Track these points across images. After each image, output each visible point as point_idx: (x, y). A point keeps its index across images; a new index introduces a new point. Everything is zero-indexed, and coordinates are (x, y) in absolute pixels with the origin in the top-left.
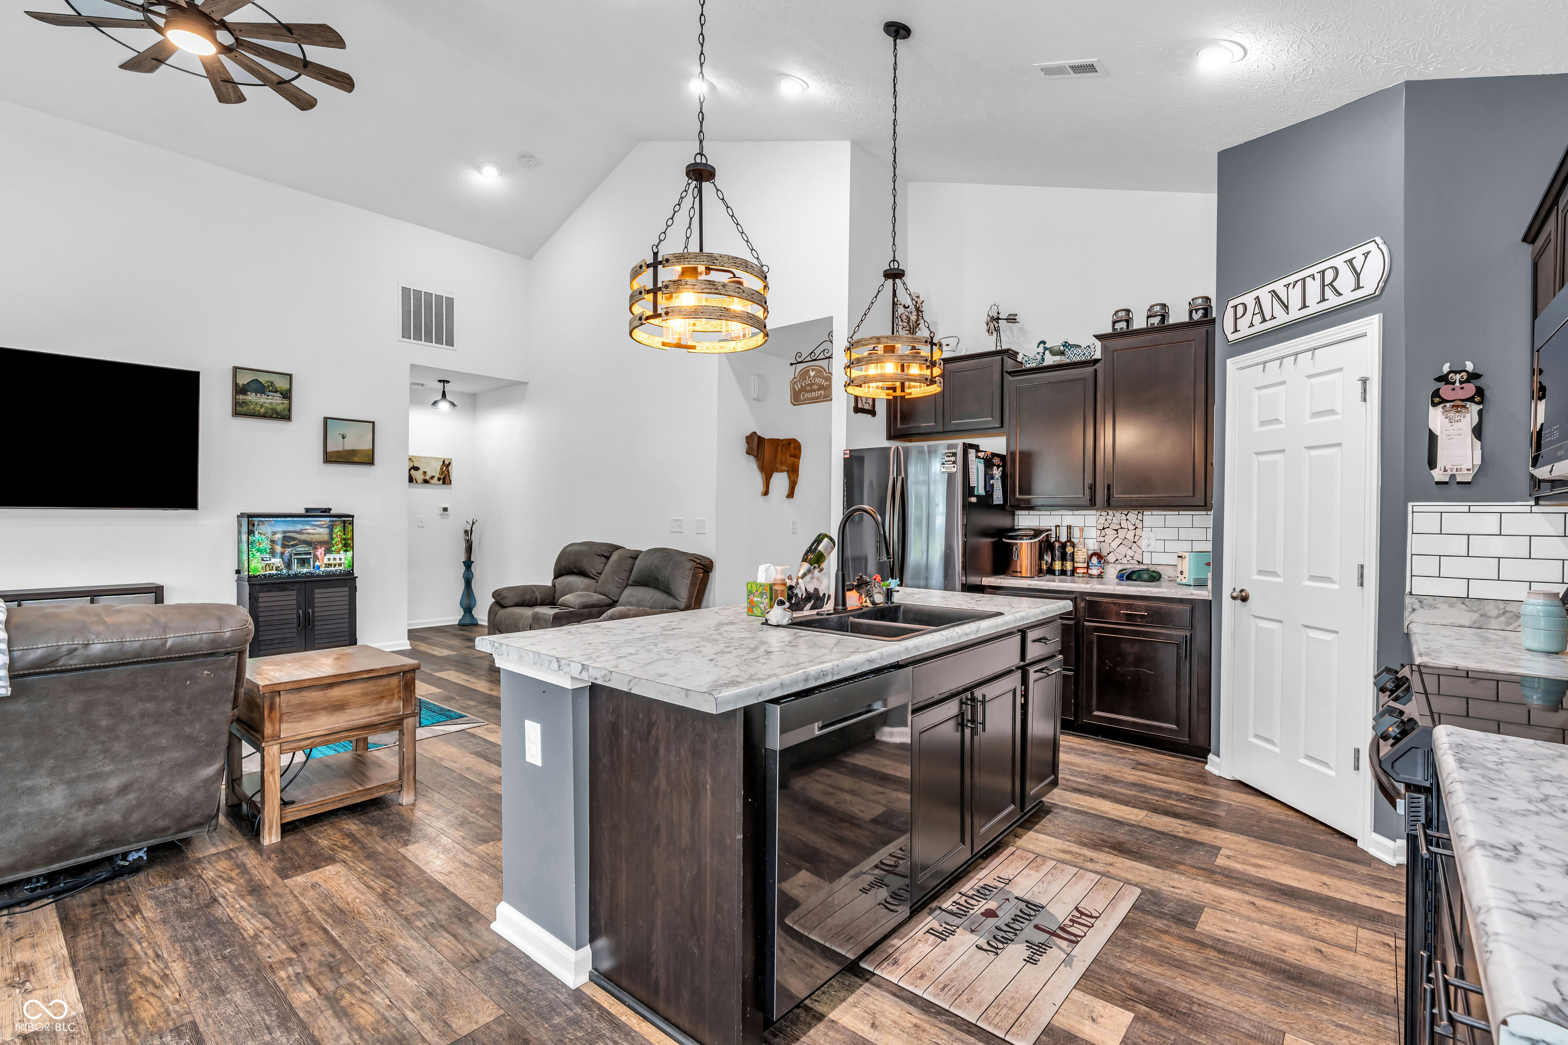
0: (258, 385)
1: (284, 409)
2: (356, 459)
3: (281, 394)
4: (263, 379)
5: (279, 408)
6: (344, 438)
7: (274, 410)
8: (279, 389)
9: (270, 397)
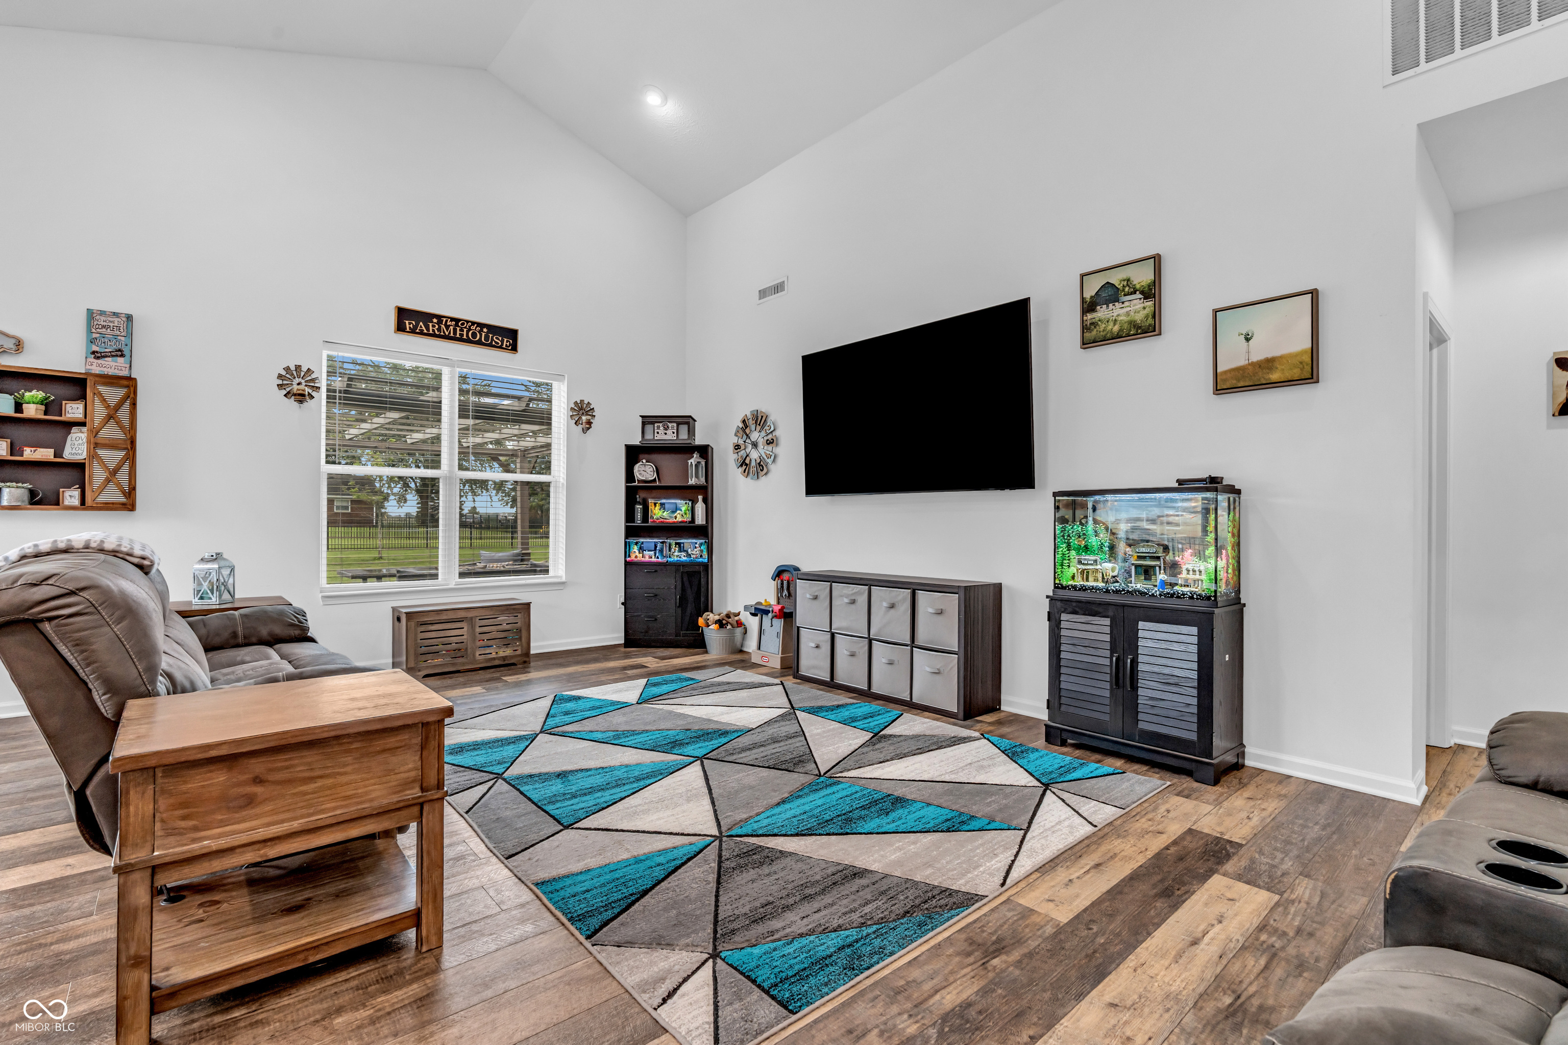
0: (1110, 291)
1: (1147, 317)
2: (1275, 376)
3: (1142, 293)
4: (1115, 278)
5: (1139, 317)
6: (1248, 340)
7: (1133, 324)
8: (1138, 286)
9: (1126, 304)
